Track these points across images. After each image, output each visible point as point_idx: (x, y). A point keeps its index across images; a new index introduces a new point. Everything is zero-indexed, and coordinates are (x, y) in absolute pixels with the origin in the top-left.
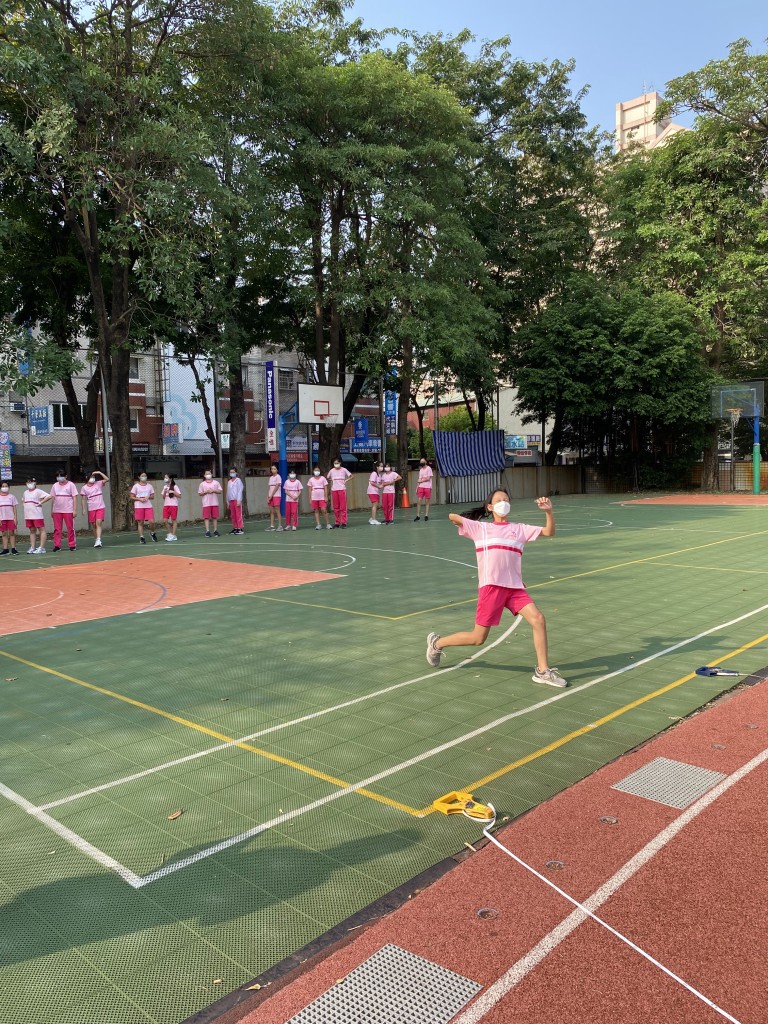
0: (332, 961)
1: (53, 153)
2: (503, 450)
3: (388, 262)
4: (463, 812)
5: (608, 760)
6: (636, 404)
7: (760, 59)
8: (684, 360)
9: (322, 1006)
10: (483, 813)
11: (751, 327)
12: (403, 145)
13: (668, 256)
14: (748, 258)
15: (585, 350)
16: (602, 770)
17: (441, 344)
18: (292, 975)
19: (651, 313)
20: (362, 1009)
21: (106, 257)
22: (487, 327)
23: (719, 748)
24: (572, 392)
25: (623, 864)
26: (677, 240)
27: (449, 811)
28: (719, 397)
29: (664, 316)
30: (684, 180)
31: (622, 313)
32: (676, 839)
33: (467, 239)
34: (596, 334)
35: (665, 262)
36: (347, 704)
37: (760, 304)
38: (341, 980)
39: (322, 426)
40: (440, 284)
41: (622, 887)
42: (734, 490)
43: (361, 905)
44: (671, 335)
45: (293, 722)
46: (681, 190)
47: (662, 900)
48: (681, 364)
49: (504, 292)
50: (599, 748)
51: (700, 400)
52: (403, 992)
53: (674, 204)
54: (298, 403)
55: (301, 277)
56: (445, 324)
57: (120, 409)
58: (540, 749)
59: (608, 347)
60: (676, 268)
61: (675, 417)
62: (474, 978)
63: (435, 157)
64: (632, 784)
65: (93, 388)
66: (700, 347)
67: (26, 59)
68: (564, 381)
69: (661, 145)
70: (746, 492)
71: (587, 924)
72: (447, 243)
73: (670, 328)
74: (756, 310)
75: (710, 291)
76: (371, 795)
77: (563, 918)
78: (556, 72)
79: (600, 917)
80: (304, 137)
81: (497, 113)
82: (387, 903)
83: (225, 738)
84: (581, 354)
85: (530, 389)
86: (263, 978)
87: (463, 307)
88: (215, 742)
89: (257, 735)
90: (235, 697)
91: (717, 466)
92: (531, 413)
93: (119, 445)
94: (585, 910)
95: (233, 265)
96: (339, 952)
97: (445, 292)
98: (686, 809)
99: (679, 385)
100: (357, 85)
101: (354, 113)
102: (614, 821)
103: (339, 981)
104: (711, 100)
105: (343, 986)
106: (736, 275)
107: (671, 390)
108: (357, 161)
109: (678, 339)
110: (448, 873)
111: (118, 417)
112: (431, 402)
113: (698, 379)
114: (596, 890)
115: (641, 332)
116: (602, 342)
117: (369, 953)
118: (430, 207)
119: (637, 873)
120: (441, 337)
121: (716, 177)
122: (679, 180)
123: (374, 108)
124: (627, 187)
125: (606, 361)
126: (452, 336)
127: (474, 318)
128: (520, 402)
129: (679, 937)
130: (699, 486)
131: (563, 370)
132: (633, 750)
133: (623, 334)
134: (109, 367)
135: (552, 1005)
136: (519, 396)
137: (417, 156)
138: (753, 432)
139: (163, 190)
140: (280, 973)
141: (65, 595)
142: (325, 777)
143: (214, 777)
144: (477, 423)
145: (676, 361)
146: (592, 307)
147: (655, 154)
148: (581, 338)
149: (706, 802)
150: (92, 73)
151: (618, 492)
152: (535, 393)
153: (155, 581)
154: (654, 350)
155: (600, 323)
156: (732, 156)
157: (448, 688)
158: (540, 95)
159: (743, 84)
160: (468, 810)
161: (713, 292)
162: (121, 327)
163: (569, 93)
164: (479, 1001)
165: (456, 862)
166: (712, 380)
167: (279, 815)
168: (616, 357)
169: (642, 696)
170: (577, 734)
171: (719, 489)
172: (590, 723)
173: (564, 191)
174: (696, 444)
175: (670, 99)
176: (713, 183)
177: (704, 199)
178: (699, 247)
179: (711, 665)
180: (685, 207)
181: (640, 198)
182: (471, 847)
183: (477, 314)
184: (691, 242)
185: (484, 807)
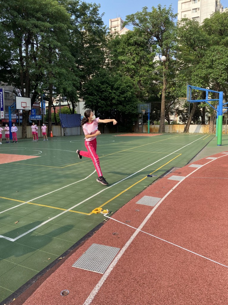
0: (80, 249)
3: (46, 60)
4: (101, 212)
5: (133, 197)
6: (118, 108)
7: (151, 13)
8: (131, 96)
10: (105, 213)
11: (147, 88)
12: (50, 23)
13: (127, 66)
14: (147, 68)
15: (104, 91)
16: (132, 200)
18: (70, 254)
22: (76, 82)
23: (158, 193)
24: (101, 103)
25: (144, 220)
26: (129, 61)
27: (97, 213)
28: (140, 107)
29: (125, 83)
30: (131, 45)
31: (114, 81)
32: (154, 213)
33: (71, 56)
34: (107, 87)
35: (125, 68)
37: (150, 81)
39: (23, 110)
40: (62, 68)
41: (145, 224)
42: (142, 132)
43: (82, 237)
44: (127, 89)
46: (129, 48)
47: (155, 225)
49: (81, 72)
50: (129, 195)
51: (134, 107)
53: (128, 51)
54: (16, 102)
55: (14, 61)
56: (64, 80)
58: (115, 196)
59: (111, 91)
60: (128, 70)
61: (128, 112)
62: (117, 247)
63: (60, 28)
64: (140, 202)
66: (135, 92)
68: (98, 100)
69: (125, 34)
70: (146, 133)
71: (140, 233)
72: (62, 56)
73: (127, 87)
74: (149, 83)
75: (137, 77)
76: (73, 211)
77: (134, 232)
78: (95, 7)
79: (142, 231)
81: (77, 17)
82: (89, 235)
83: (22, 202)
84: (103, 93)
85: (89, 102)
86: (62, 256)
87: (69, 75)
88: (20, 203)
89: (32, 200)
91: (138, 126)
94: (138, 230)
96: (81, 247)
97: (64, 71)
98: (154, 206)
99: (129, 103)
101: (33, 10)
102: (139, 211)
103: (84, 253)
104: (138, 23)
106: (144, 73)
107: (127, 104)
108: (36, 26)
109: (129, 90)
110: (102, 226)
112: (58, 105)
113: (134, 102)
114: (140, 226)
115: (119, 87)
116: (109, 89)
117: (89, 246)
118: (59, 44)
119: (148, 221)
120: (63, 84)
121: (138, 45)
122: (129, 44)
123: (40, 9)
124: (115, 44)
125: (110, 95)
126: (67, 84)
127: (73, 80)
128: (85, 106)
129: (161, 232)
131: (98, 97)
132: (138, 195)
133: (115, 87)
135: (138, 249)
136: (85, 104)
137: (54, 26)
138: (147, 117)
140: (66, 254)
142: (58, 209)
143: (24, 211)
144: (72, 111)
145: (129, 96)
146: (106, 79)
147: (123, 36)
149: (159, 204)
152: (90, 103)
154: (123, 93)
155: (108, 83)
156: (143, 40)
157: (85, 184)
158: (90, 13)
159: (146, 20)
161: (138, 77)
163: (99, 14)
164: (121, 251)
165: (103, 224)
166: (138, 102)
167: (49, 219)
168: (113, 94)
169: (136, 182)
170: (123, 192)
171: (139, 132)
172: (126, 189)
173: (97, 44)
174: (133, 120)
175: (127, 21)
176: (138, 46)
177: (136, 51)
178: (135, 64)
179: (150, 174)
180: (131, 53)
181: (119, 48)
182: (105, 220)
183: (74, 78)
184: (133, 62)
185: (106, 211)
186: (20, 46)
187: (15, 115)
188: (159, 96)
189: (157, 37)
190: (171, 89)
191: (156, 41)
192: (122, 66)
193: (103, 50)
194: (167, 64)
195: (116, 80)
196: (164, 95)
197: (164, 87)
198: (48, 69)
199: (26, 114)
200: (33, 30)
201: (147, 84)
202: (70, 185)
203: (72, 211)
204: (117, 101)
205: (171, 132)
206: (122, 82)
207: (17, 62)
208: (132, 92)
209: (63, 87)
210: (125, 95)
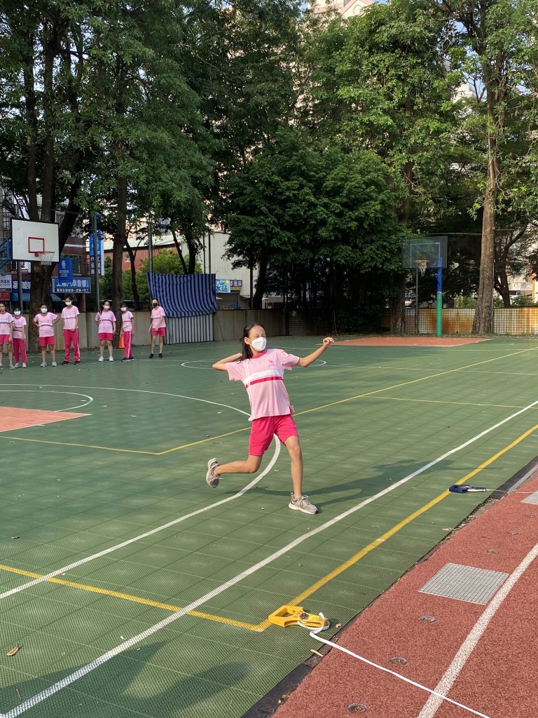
2: (215, 294)
3: (107, 103)
4: (299, 623)
5: (406, 568)
6: (337, 253)
8: (379, 215)
10: (315, 624)
11: (432, 187)
13: (366, 119)
14: (434, 124)
15: (292, 202)
16: (405, 577)
17: (161, 187)
22: (204, 173)
23: (493, 552)
24: (280, 240)
25: (454, 655)
26: (373, 103)
27: (286, 623)
28: (409, 250)
29: (362, 172)
31: (325, 168)
32: (489, 630)
33: (186, 87)
34: (301, 187)
35: (362, 123)
37: (442, 167)
39: (33, 263)
41: (461, 673)
42: (417, 334)
45: (97, 555)
46: (376, 58)
47: (498, 679)
48: (376, 218)
49: (217, 141)
50: (393, 559)
51: (391, 252)
53: (371, 70)
54: (11, 238)
56: (164, 167)
58: (343, 563)
59: (313, 199)
60: (372, 130)
61: (370, 266)
64: (436, 587)
66: (392, 203)
68: (273, 229)
69: (359, 14)
70: (428, 335)
71: (445, 706)
72: (159, 90)
73: (368, 184)
74: (439, 172)
75: (401, 152)
76: (204, 616)
77: (423, 703)
79: (453, 699)
82: (262, 709)
83: (33, 574)
84: (288, 205)
85: (241, 236)
87: (181, 152)
88: (23, 579)
89: (65, 569)
90: (24, 535)
91: (404, 311)
92: (241, 258)
94: (438, 696)
97: (164, 136)
98: (487, 605)
99: (374, 237)
102: (433, 620)
106: (423, 139)
107: (367, 242)
109: (374, 195)
110: (307, 677)
112: (142, 245)
113: (390, 233)
114: (441, 678)
115: (342, 187)
116: (307, 194)
118: (150, 52)
119: (468, 661)
120: (160, 180)
121: (404, 48)
122: (374, 48)
124: (329, 49)
125: (311, 212)
126: (172, 180)
127: (192, 165)
128: (231, 247)
130: (388, 330)
131: (272, 218)
132: (424, 558)
133: (326, 187)
136: (230, 242)
138: (437, 282)
142: (152, 603)
143: (36, 612)
144: (187, 266)
145: (373, 215)
146: (298, 160)
147: (354, 21)
149: (501, 597)
152: (246, 239)
154: (353, 204)
155: (303, 174)
156: (421, 31)
157: (239, 514)
160: (303, 621)
161: (404, 154)
165: (310, 668)
166: (403, 234)
167: (123, 641)
168: (320, 209)
169: (415, 511)
170: (370, 548)
171: (406, 333)
172: (380, 536)
173: (269, 47)
174: (386, 291)
176: (404, 54)
177: (396, 67)
178: (391, 111)
179: (459, 483)
180: (380, 74)
181: (340, 61)
182: (317, 653)
183: (194, 160)
184: (386, 107)
185: (318, 617)
186: (29, 62)
187: (9, 277)
188: (472, 213)
189: (468, 22)
190: (515, 190)
191: (463, 35)
192: (351, 119)
193: (289, 68)
194: (501, 107)
195: (332, 163)
196: (489, 210)
197: (491, 183)
198: (115, 130)
199: (42, 275)
200: (68, 12)
201: (433, 174)
202: (188, 516)
203: (197, 614)
204: (333, 231)
205: (514, 332)
206: (351, 169)
207: (17, 111)
208: (382, 202)
209: (160, 188)
210: (361, 212)
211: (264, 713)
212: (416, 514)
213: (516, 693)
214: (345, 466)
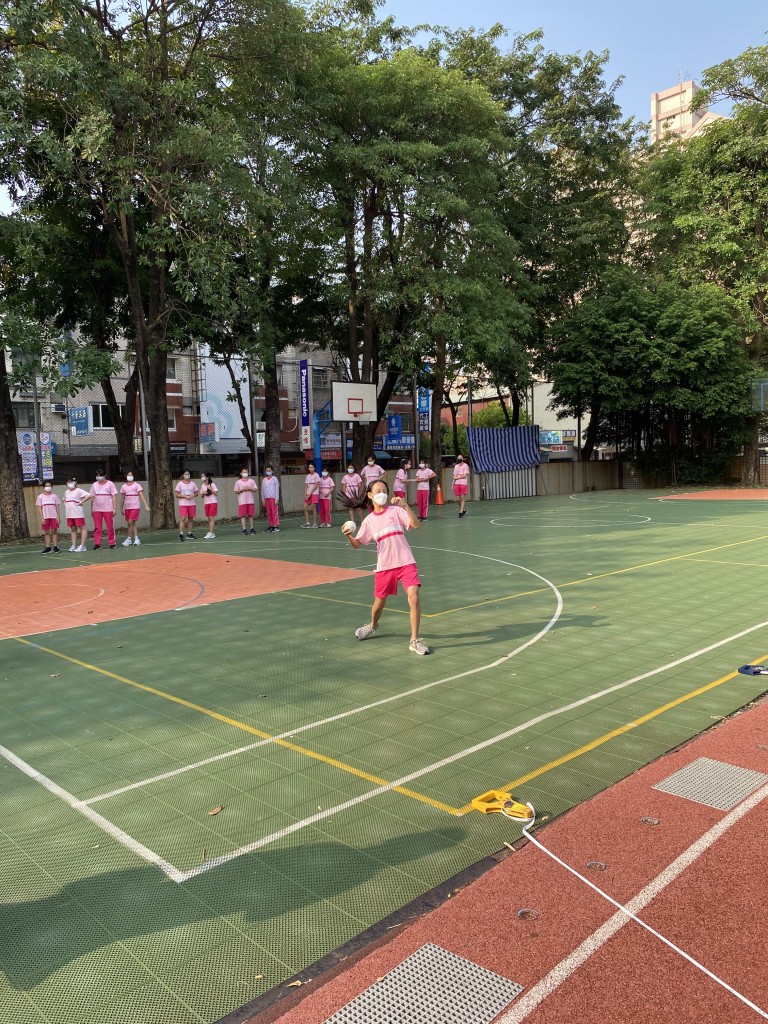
0: (372, 960)
1: (92, 159)
2: (538, 446)
4: (502, 811)
5: (649, 760)
6: (674, 397)
8: (723, 353)
9: (363, 1004)
10: (521, 813)
12: (435, 141)
13: (706, 247)
15: (621, 344)
16: (642, 770)
17: (475, 339)
18: (331, 971)
19: (689, 305)
20: (403, 1008)
21: (143, 260)
22: (521, 322)
23: (764, 749)
24: (608, 386)
25: (665, 867)
26: (715, 230)
27: (487, 810)
28: (760, 390)
29: (702, 308)
30: (722, 169)
31: (661, 306)
32: (720, 842)
34: (632, 328)
35: (702, 253)
36: (385, 701)
38: (382, 979)
40: (473, 279)
41: (665, 889)
43: (400, 904)
44: (710, 327)
45: (330, 719)
46: (718, 180)
47: (707, 903)
48: (719, 356)
49: (538, 287)
50: (638, 748)
51: (740, 393)
52: (444, 992)
53: (712, 194)
54: (331, 401)
55: (334, 275)
56: (478, 319)
57: (157, 409)
58: (579, 748)
59: (644, 340)
60: (714, 259)
61: (714, 411)
62: (515, 980)
63: (467, 153)
64: (673, 785)
65: (131, 388)
66: (740, 339)
67: (65, 67)
68: (600, 375)
69: (698, 134)
71: (630, 926)
72: (480, 239)
73: (709, 320)
75: (749, 282)
76: (409, 793)
77: (604, 919)
78: (589, 64)
79: (641, 919)
80: (336, 135)
81: (530, 106)
82: (426, 902)
83: (264, 735)
84: (617, 347)
85: (565, 384)
86: (304, 975)
87: (497, 302)
88: (255, 738)
89: (295, 731)
90: (272, 694)
91: (757, 460)
92: (566, 408)
93: (157, 444)
94: (627, 912)
95: (267, 265)
96: (379, 950)
97: (478, 287)
98: (730, 811)
99: (718, 378)
100: (389, 83)
101: (386, 111)
102: (656, 822)
103: (379, 979)
104: (749, 88)
105: (383, 984)
107: (709, 383)
108: (390, 158)
109: (716, 331)
110: (487, 873)
111: (156, 417)
112: (464, 399)
113: (737, 372)
114: (638, 892)
115: (678, 325)
116: (638, 335)
117: (410, 952)
118: (463, 203)
119: (680, 876)
120: (475, 333)
121: (756, 166)
122: (717, 169)
123: (406, 106)
124: (663, 178)
125: (643, 355)
126: (487, 332)
127: (508, 313)
128: (555, 397)
129: (724, 942)
130: (739, 480)
131: (599, 364)
132: (674, 750)
133: (660, 326)
134: (147, 368)
135: (594, 1008)
136: (554, 391)
137: (450, 152)
139: (198, 192)
140: (321, 970)
141: (106, 594)
142: (363, 775)
143: (253, 773)
144: (511, 418)
145: (715, 353)
146: (627, 300)
147: (692, 144)
148: (617, 331)
149: (751, 803)
150: (129, 79)
151: (655, 487)
152: (570, 388)
153: (194, 578)
154: (691, 342)
157: (485, 686)
158: (574, 87)
160: (507, 810)
161: (753, 283)
162: (158, 328)
163: (603, 84)
164: (520, 1003)
165: (495, 861)
166: (752, 373)
167: (318, 812)
168: (653, 350)
169: (683, 695)
170: (616, 733)
171: (760, 484)
172: (630, 722)
174: (736, 437)
175: (707, 88)
176: (752, 172)
177: (742, 188)
178: (738, 237)
179: (754, 663)
180: (724, 198)
181: (676, 189)
182: (510, 847)
183: (511, 309)
184: (730, 232)
185: (523, 806)
193: (622, 203)
198: (430, 285)
199: (363, 434)
202: (434, 684)
209: (474, 341)
210: (701, 350)
211: (427, 905)
212: (687, 697)
213: (723, 922)
214: (625, 639)
